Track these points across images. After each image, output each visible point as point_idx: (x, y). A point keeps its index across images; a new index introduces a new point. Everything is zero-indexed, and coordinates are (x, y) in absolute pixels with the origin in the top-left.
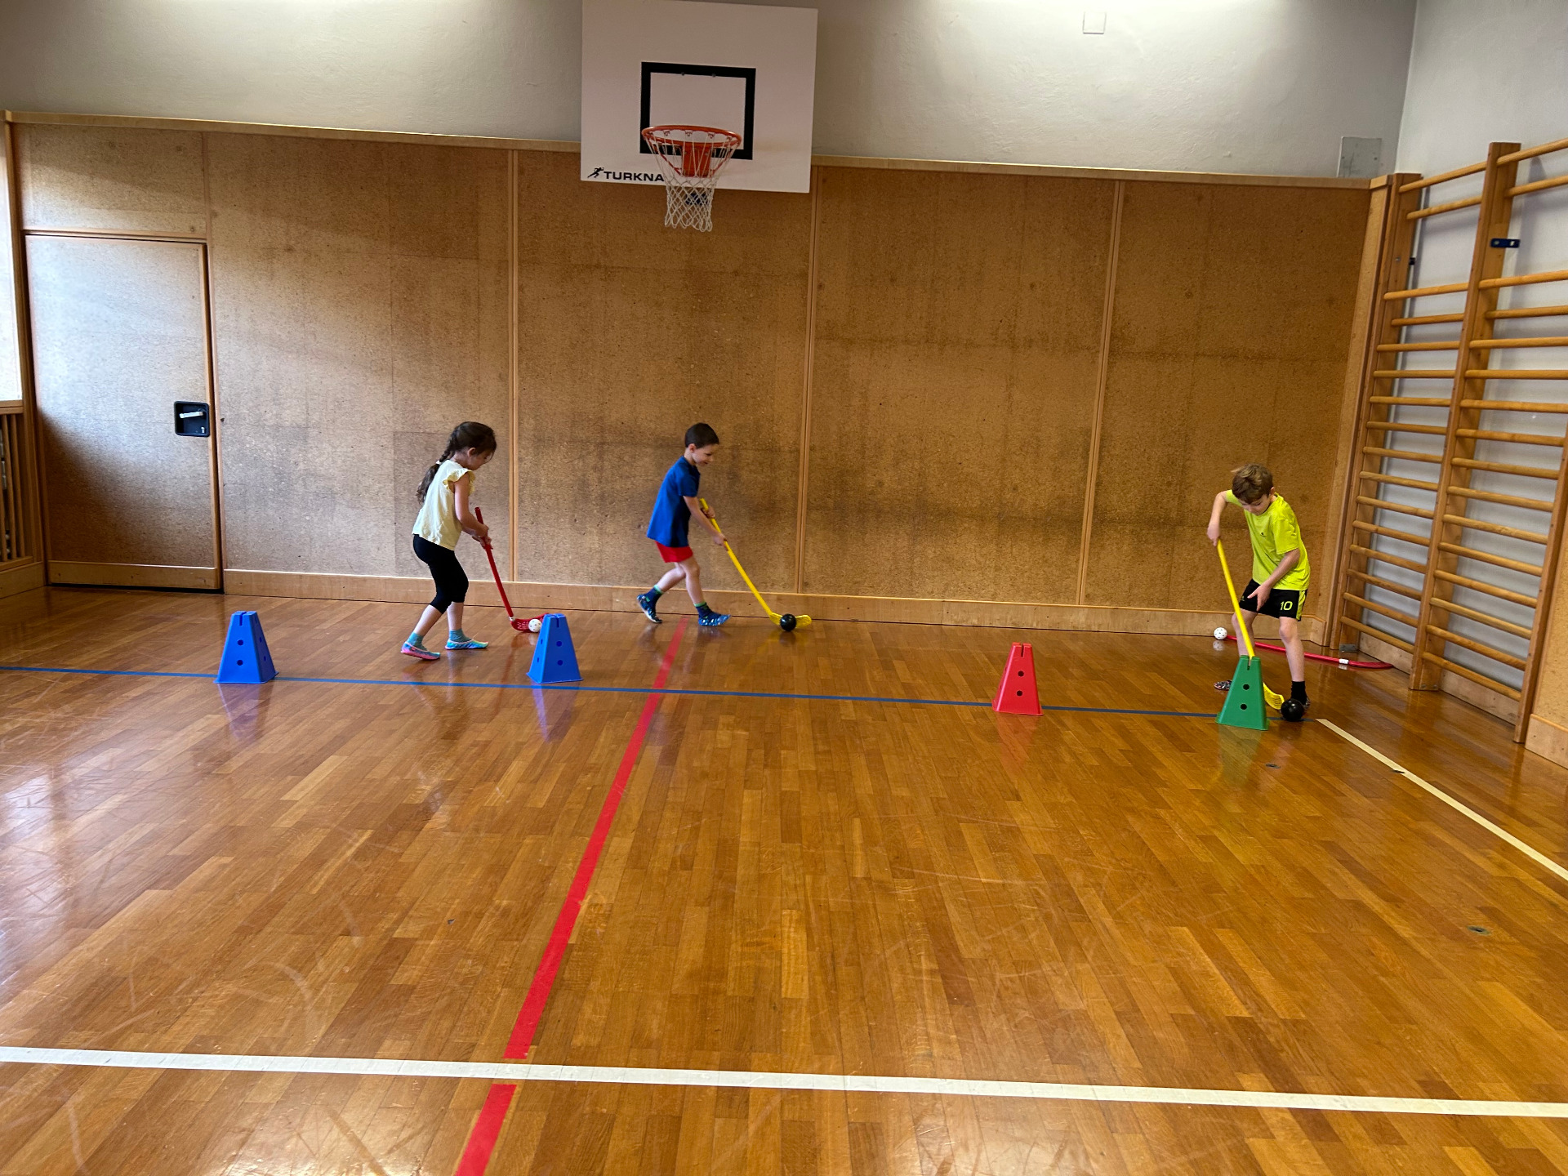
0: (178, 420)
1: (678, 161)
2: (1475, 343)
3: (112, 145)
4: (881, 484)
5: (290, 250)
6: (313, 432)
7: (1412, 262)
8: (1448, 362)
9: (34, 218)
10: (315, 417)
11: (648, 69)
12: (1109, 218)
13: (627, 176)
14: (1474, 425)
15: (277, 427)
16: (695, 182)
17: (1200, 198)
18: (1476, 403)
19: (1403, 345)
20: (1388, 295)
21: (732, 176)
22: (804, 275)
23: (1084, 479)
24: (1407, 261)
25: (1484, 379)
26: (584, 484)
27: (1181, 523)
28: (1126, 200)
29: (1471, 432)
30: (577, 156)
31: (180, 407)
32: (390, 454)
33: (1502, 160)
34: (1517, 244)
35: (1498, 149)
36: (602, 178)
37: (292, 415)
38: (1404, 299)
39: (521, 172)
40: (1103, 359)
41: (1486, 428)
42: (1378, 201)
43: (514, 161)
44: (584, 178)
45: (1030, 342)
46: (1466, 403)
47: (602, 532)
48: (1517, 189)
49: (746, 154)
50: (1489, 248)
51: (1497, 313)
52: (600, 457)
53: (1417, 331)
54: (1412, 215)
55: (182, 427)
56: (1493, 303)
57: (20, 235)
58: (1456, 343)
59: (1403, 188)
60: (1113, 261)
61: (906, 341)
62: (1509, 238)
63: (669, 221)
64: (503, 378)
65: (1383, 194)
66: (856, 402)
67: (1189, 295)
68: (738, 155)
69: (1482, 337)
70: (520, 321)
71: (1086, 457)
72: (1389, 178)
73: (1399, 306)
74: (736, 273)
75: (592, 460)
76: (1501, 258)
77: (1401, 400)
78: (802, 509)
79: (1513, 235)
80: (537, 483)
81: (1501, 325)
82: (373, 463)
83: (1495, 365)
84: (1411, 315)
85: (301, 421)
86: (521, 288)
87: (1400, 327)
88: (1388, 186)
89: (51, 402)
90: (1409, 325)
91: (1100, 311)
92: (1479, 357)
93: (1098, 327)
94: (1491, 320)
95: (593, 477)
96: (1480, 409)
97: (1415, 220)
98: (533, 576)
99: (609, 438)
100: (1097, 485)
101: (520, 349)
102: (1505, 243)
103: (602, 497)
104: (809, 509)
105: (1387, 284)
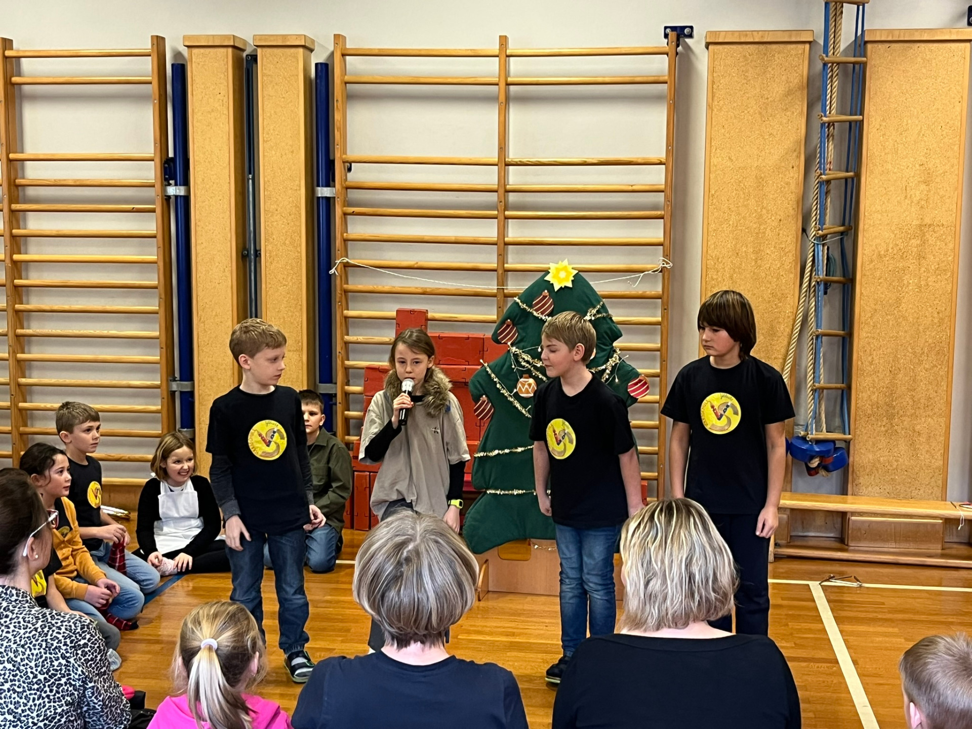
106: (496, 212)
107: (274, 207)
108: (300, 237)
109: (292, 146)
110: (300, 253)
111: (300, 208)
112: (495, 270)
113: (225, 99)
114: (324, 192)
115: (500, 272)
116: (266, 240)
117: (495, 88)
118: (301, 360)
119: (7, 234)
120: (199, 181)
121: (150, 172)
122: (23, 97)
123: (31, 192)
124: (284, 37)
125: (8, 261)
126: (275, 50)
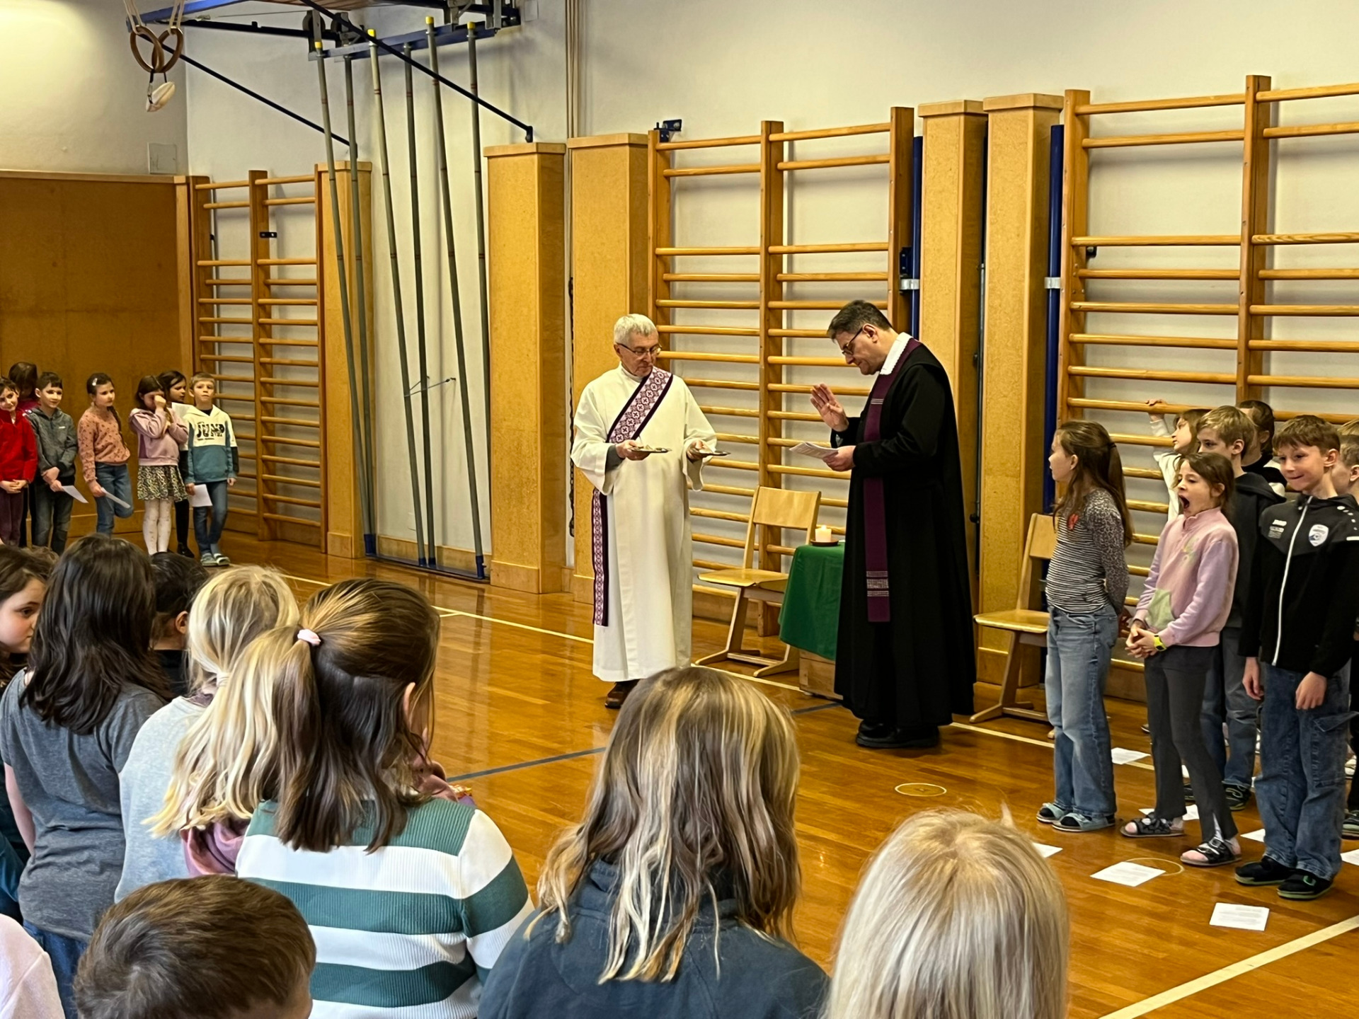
2: (261, 301)
7: (212, 237)
8: (247, 313)
14: (269, 355)
18: (268, 341)
19: (215, 299)
20: (200, 263)
24: (209, 237)
25: (270, 324)
29: (267, 360)
33: (258, 182)
34: (275, 235)
35: (255, 175)
38: (211, 267)
41: (278, 357)
42: (181, 193)
46: (262, 340)
48: (268, 202)
50: (260, 239)
51: (270, 281)
53: (223, 288)
54: (206, 206)
56: (267, 275)
58: (249, 300)
59: (198, 186)
62: (271, 231)
65: (185, 188)
69: (265, 297)
72: (187, 178)
73: (207, 271)
76: (267, 244)
77: (221, 338)
79: (272, 229)
81: (274, 288)
83: (276, 315)
84: (217, 277)
87: (211, 286)
88: (187, 184)
90: (218, 285)
92: (264, 310)
94: (268, 285)
96: (271, 344)
97: (208, 210)
102: (268, 235)
105: (198, 255)
106: (1237, 307)
107: (997, 302)
108: (1022, 338)
109: (1018, 228)
110: (1021, 357)
111: (1022, 302)
112: (1234, 383)
113: (956, 177)
114: (1053, 283)
115: (1240, 384)
116: (990, 341)
117: (1241, 143)
118: (1019, 488)
119: (762, 334)
120: (928, 273)
121: (883, 263)
122: (794, 184)
123: (798, 287)
124: (1013, 98)
125: (762, 363)
126: (1005, 114)
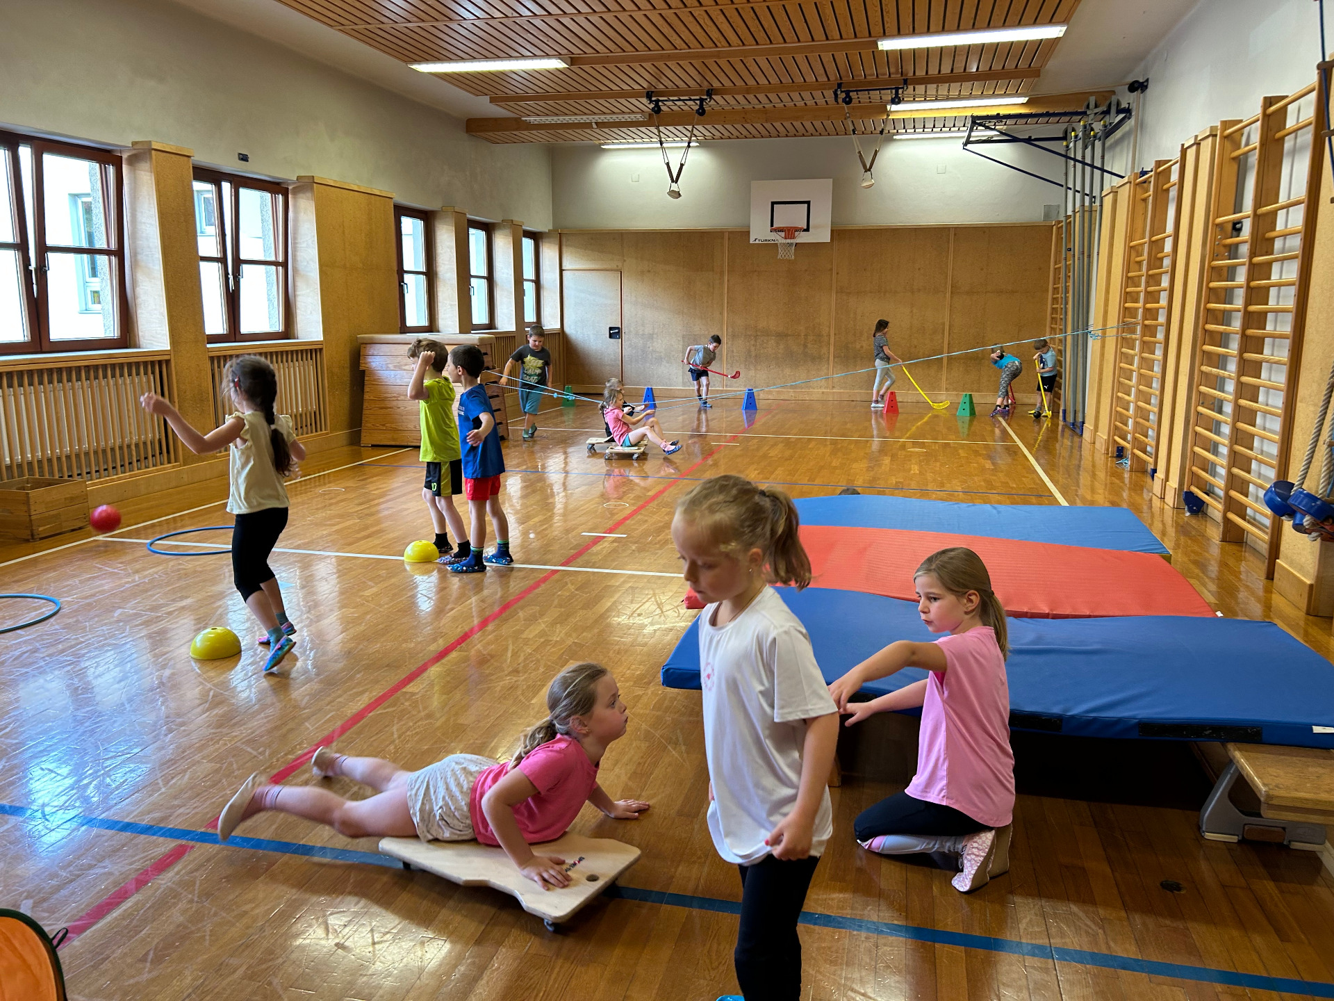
0: (610, 334)
1: (783, 234)
3: (592, 239)
4: (862, 347)
5: (649, 271)
6: (655, 336)
9: (566, 265)
10: (656, 331)
11: (773, 203)
12: (948, 242)
13: (766, 240)
15: (643, 335)
16: (789, 241)
17: (984, 232)
21: (803, 238)
22: (831, 270)
23: (943, 342)
26: (749, 351)
27: (983, 359)
28: (955, 235)
30: (749, 232)
31: (611, 329)
32: (681, 343)
36: (757, 242)
37: (648, 330)
39: (729, 239)
40: (948, 295)
42: (1055, 229)
43: (726, 235)
44: (751, 242)
45: (919, 290)
47: (756, 369)
49: (807, 230)
52: (756, 341)
54: (1061, 236)
55: (611, 336)
57: (561, 271)
60: (951, 257)
61: (871, 292)
63: (779, 257)
64: (721, 313)
66: (852, 315)
67: (982, 269)
68: (805, 230)
70: (728, 292)
71: (943, 334)
74: (806, 270)
75: (752, 342)
78: (831, 358)
80: (733, 351)
82: (676, 346)
85: (651, 332)
86: (728, 281)
89: (567, 329)
91: (947, 276)
93: (946, 283)
95: (753, 348)
98: (730, 387)
99: (759, 334)
100: (949, 344)
101: (728, 303)
103: (756, 356)
104: (834, 358)
